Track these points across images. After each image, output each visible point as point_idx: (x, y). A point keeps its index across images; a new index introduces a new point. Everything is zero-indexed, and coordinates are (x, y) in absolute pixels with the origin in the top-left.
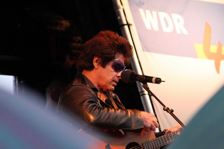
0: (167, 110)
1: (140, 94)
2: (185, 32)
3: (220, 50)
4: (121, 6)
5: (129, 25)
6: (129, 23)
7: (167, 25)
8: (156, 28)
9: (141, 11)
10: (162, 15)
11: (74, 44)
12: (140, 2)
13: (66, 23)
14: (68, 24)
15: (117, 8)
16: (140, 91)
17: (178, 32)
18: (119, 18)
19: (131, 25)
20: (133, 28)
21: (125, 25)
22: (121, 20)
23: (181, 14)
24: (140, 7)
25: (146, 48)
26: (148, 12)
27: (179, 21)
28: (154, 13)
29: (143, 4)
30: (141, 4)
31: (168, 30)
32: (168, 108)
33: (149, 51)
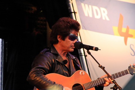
0: (101, 67)
1: (80, 55)
2: (108, 19)
3: (127, 31)
4: (71, 1)
5: (75, 13)
6: (75, 11)
7: (97, 14)
8: (91, 16)
9: (83, 4)
10: (95, 8)
11: (39, 22)
13: (34, 9)
14: (36, 9)
15: (69, 2)
16: (79, 53)
17: (104, 19)
18: (69, 8)
19: (76, 13)
20: (77, 15)
21: (73, 13)
22: (70, 10)
23: (106, 8)
24: (82, 2)
26: (86, 5)
27: (104, 12)
28: (90, 6)
31: (97, 17)
32: (102, 66)
33: (86, 29)
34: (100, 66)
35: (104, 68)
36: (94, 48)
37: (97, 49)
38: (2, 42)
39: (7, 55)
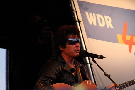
2: (112, 27)
3: (132, 39)
4: (75, 10)
5: (79, 21)
7: (101, 22)
8: (95, 24)
9: (87, 13)
10: (99, 16)
11: (43, 31)
12: (86, 8)
15: (73, 10)
16: (84, 62)
17: (108, 27)
18: (73, 17)
19: (81, 21)
20: (82, 23)
21: (77, 21)
23: (110, 16)
25: (89, 36)
26: (90, 14)
27: (108, 20)
28: (94, 15)
29: (88, 9)
30: (86, 9)
31: (102, 25)
32: (107, 74)
33: (90, 38)
34: (106, 74)
35: (110, 76)
36: (99, 57)
37: (102, 57)
38: (7, 52)
39: (12, 65)
